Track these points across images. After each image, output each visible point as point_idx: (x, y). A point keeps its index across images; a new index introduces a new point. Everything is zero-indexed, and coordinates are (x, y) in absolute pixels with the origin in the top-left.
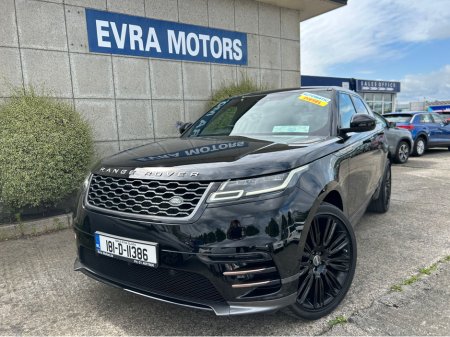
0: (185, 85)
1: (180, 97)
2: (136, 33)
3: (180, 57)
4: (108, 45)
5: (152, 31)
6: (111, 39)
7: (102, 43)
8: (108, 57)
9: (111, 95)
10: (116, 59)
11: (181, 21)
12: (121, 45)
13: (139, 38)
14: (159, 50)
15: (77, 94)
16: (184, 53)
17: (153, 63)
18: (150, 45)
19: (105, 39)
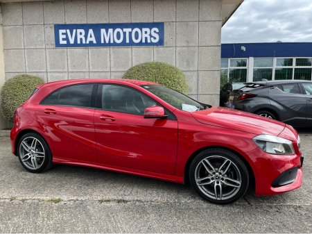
0: (112, 62)
1: (108, 70)
2: (81, 34)
3: (109, 45)
4: (65, 42)
5: (91, 31)
6: (67, 39)
7: (62, 42)
8: (65, 49)
9: (66, 70)
10: (69, 50)
11: (111, 22)
12: (72, 41)
13: (82, 37)
14: (95, 42)
15: (49, 70)
16: (112, 42)
17: (91, 50)
18: (89, 39)
19: (63, 39)
